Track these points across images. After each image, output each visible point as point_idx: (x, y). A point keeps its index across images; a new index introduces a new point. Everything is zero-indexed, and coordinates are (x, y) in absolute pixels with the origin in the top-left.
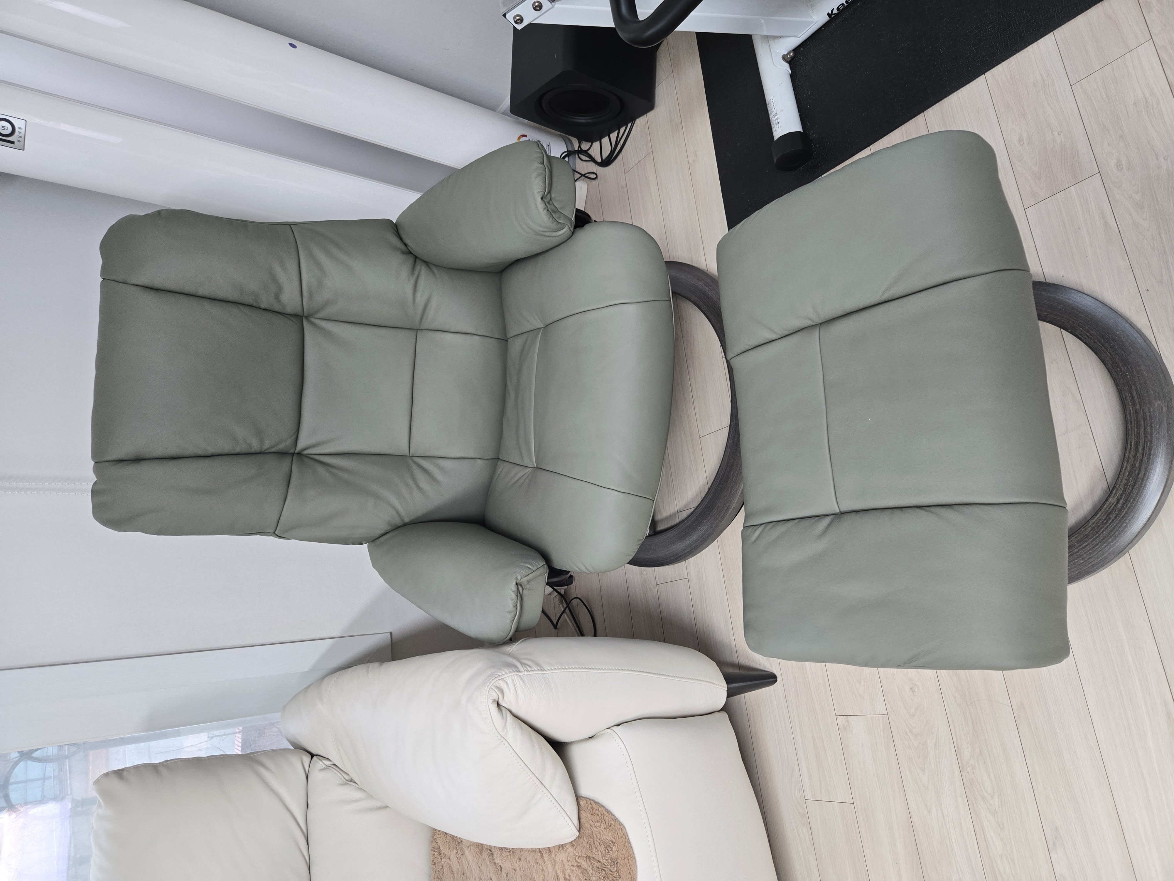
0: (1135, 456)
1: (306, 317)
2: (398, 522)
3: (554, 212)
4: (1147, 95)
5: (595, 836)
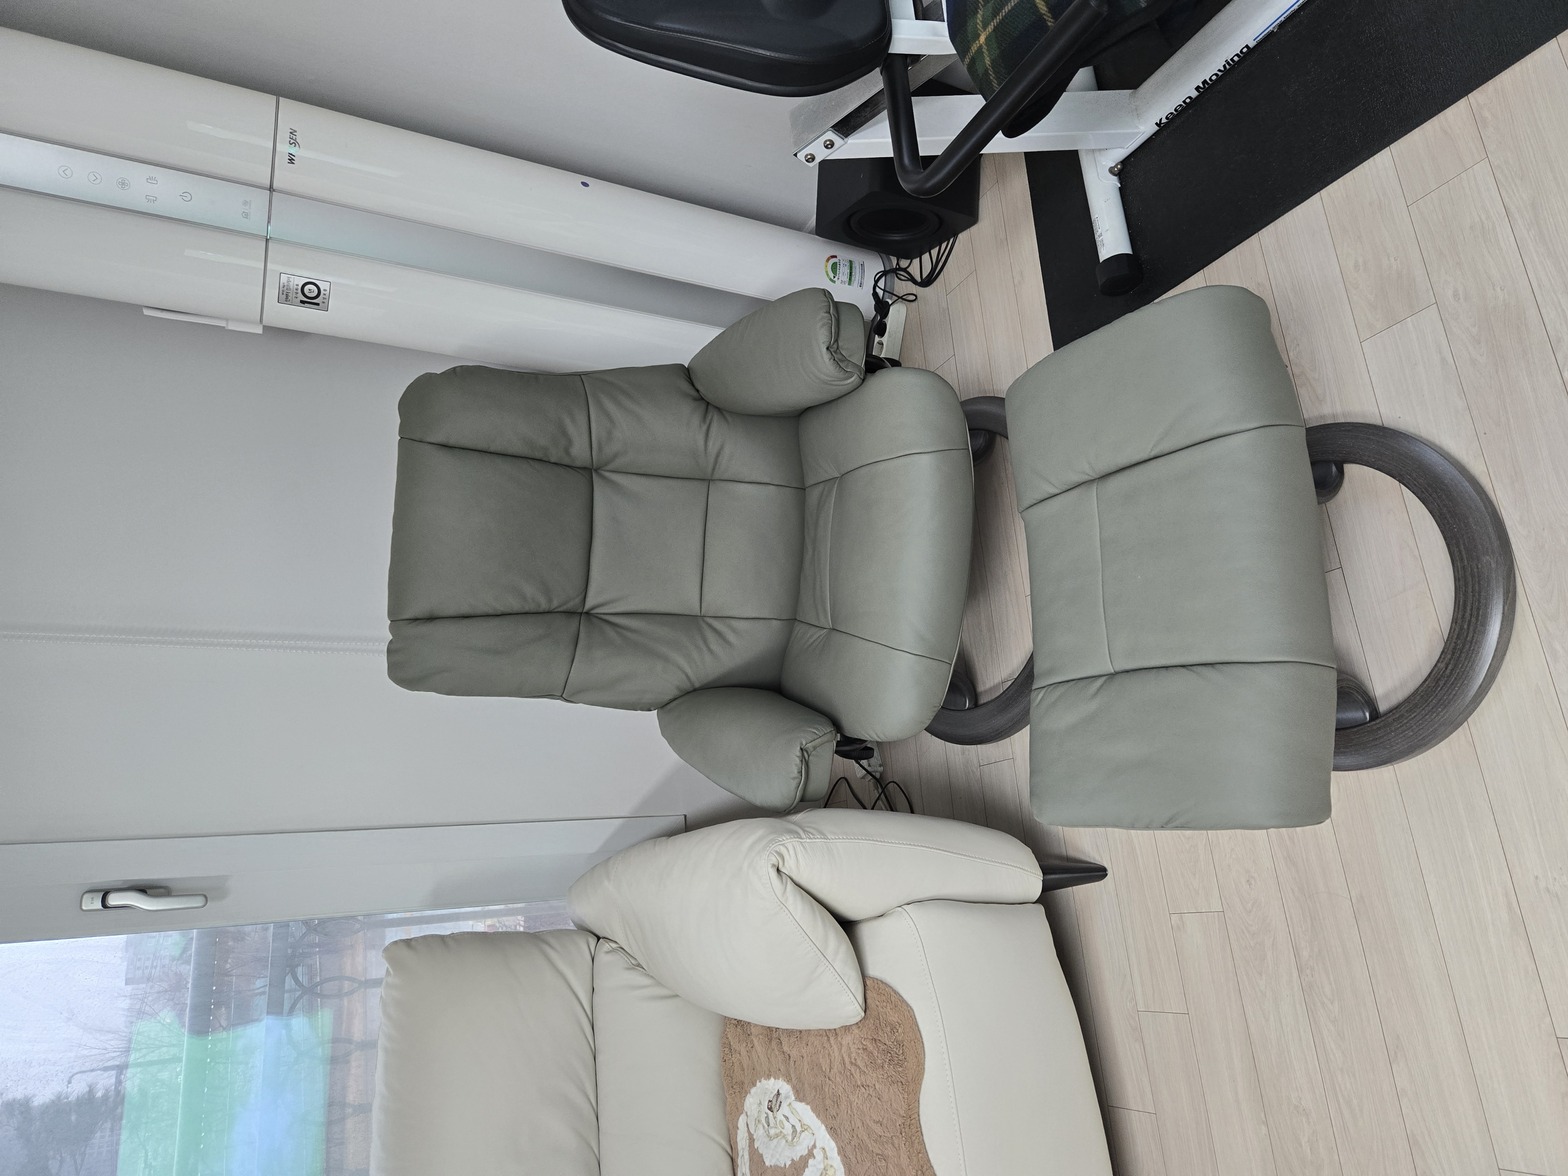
1: (596, 470)
2: (687, 687)
3: (842, 361)
4: (1483, 218)
5: (881, 1017)
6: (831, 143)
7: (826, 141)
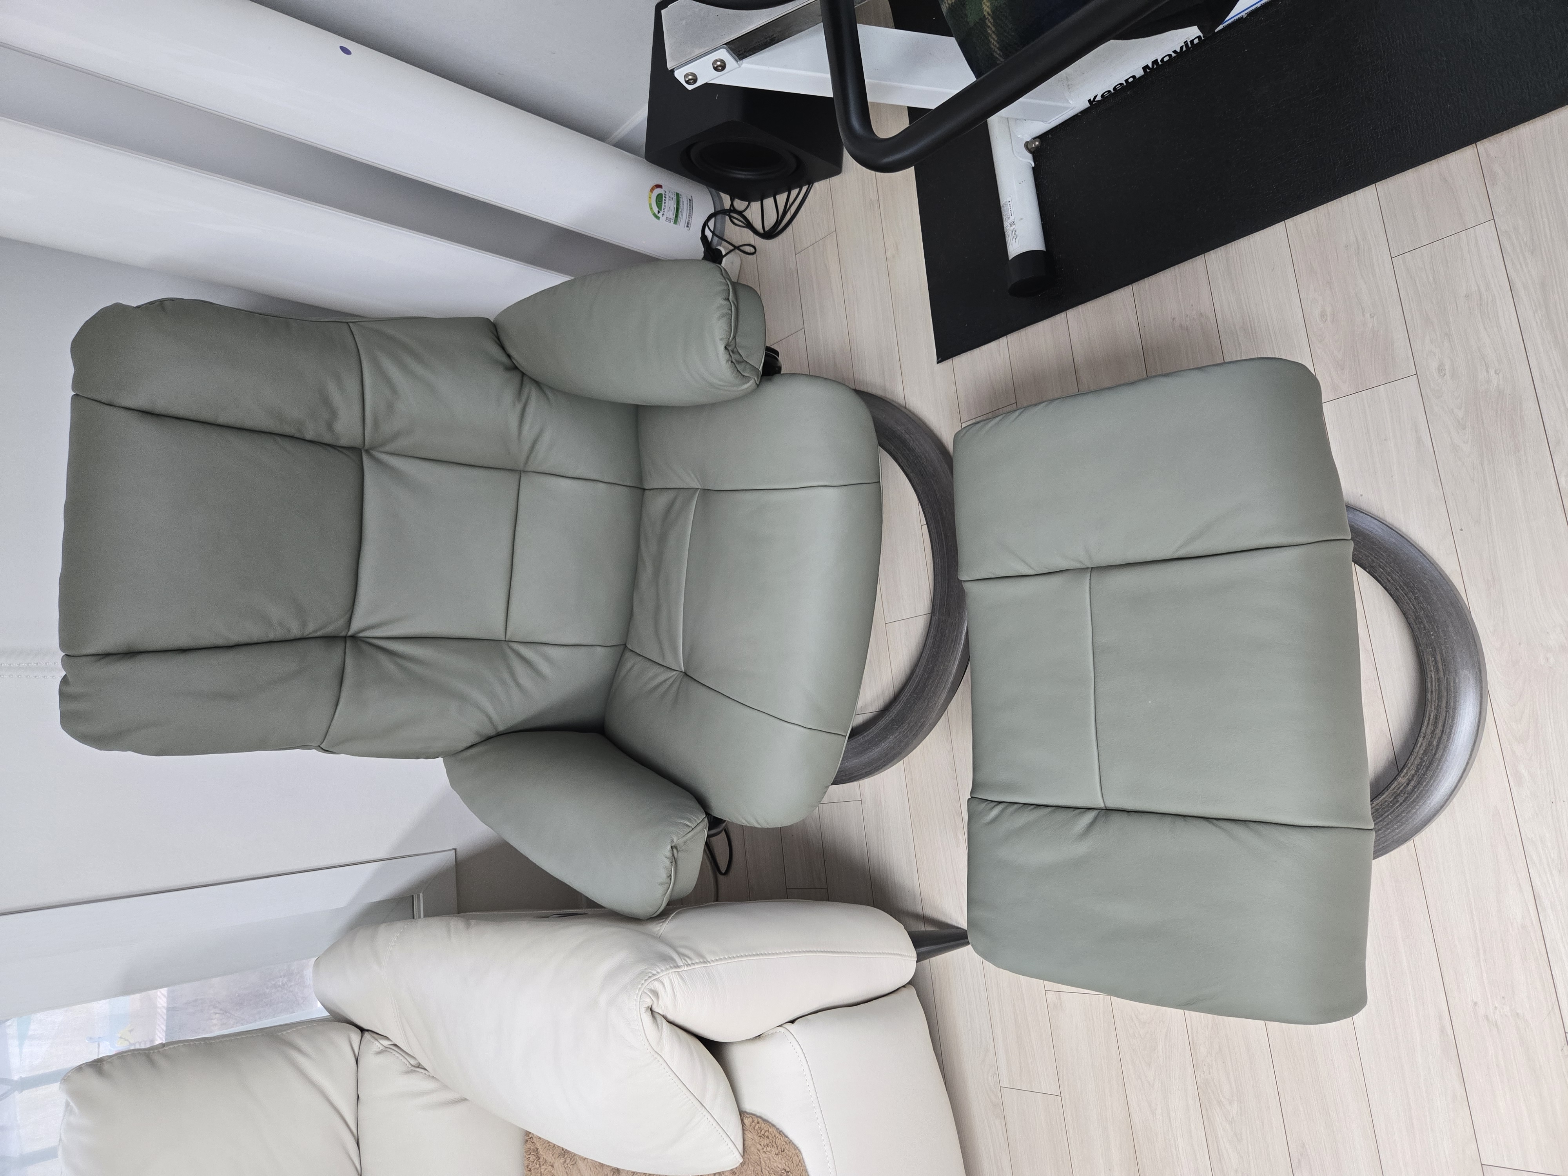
0: (1433, 732)
1: (367, 451)
2: (490, 731)
3: (739, 362)
4: (1482, 288)
5: (763, 1162)
6: (723, 64)
7: (716, 61)
